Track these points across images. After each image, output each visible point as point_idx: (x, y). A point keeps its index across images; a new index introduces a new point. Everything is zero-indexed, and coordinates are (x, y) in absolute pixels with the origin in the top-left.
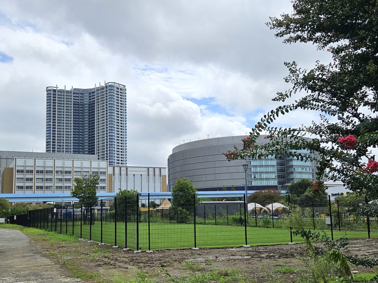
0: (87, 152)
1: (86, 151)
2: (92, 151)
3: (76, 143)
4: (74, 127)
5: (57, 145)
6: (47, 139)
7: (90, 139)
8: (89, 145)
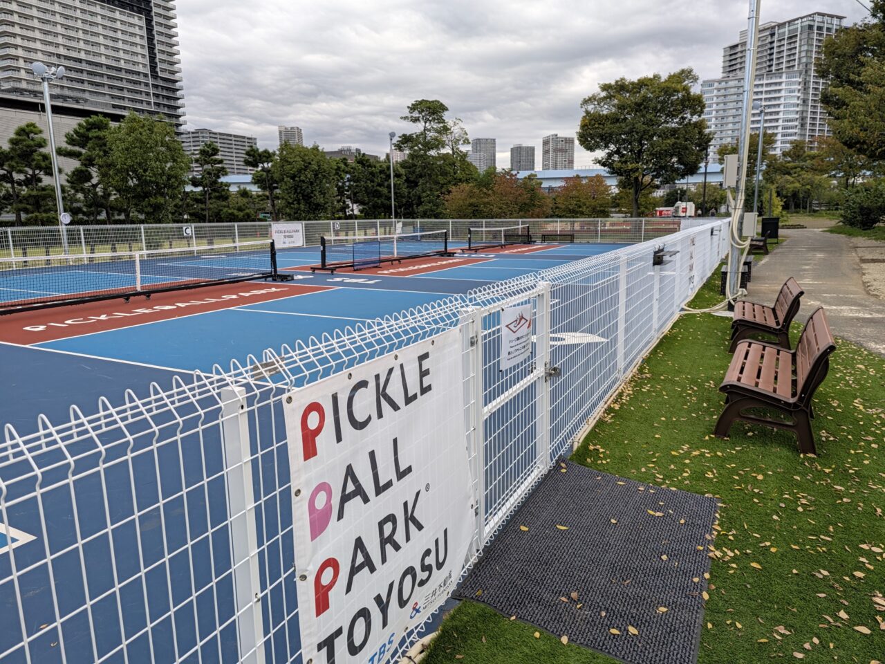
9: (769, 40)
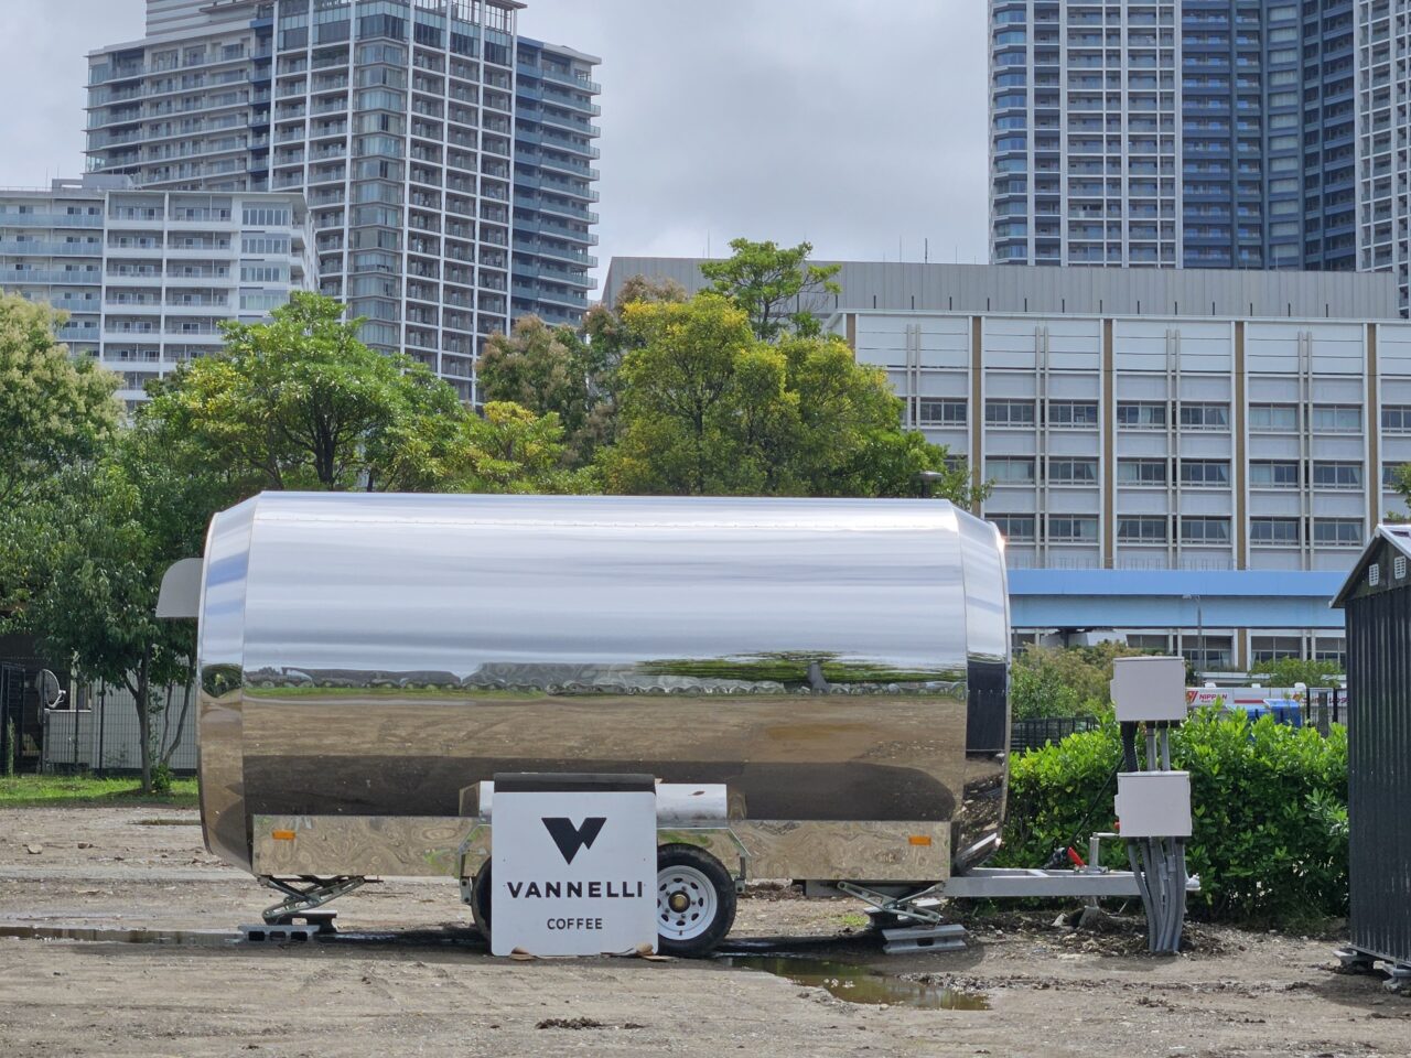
0: (1293, 252)
1: (1287, 241)
2: (1332, 242)
3: (1208, 183)
4: (1193, 62)
5: (1073, 205)
6: (997, 161)
7: (1311, 150)
8: (1310, 194)
9: (252, 49)
